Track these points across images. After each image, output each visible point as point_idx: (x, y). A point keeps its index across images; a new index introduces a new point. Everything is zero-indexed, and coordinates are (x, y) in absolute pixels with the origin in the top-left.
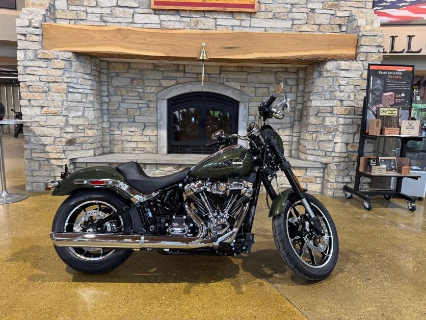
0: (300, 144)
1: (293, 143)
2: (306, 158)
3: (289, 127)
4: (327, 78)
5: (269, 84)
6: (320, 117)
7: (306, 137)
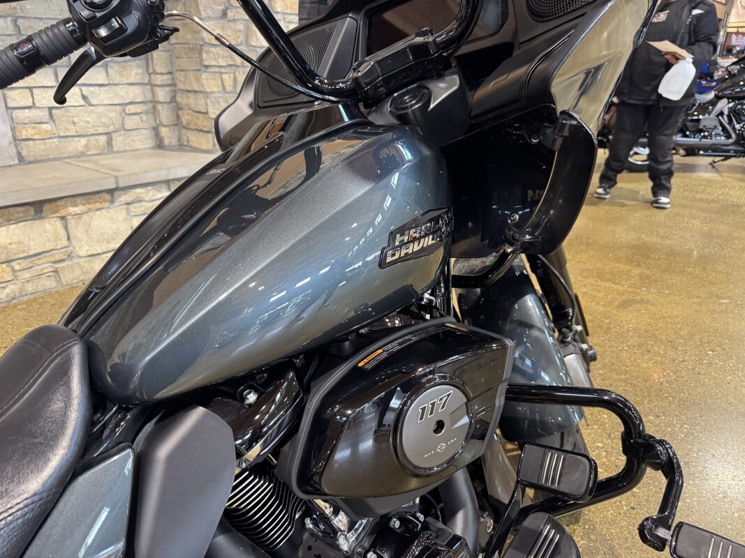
0: (179, 108)
1: (159, 107)
6: (234, 20)
7: (203, 86)
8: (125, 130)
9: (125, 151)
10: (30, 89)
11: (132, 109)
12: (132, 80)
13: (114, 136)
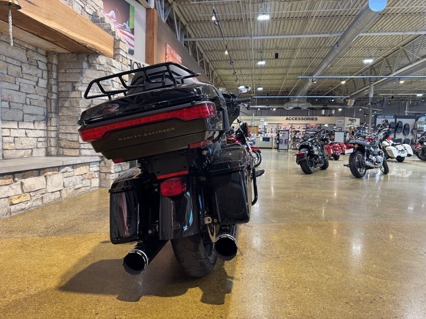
0: (60, 140)
1: (51, 139)
2: (80, 153)
3: (43, 120)
4: (100, 72)
5: (21, 62)
8: (37, 148)
9: (36, 157)
10: (10, 129)
11: (40, 139)
12: (42, 128)
13: (34, 150)
